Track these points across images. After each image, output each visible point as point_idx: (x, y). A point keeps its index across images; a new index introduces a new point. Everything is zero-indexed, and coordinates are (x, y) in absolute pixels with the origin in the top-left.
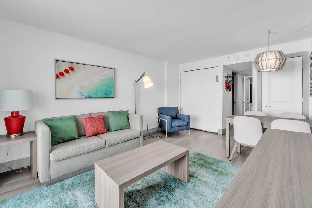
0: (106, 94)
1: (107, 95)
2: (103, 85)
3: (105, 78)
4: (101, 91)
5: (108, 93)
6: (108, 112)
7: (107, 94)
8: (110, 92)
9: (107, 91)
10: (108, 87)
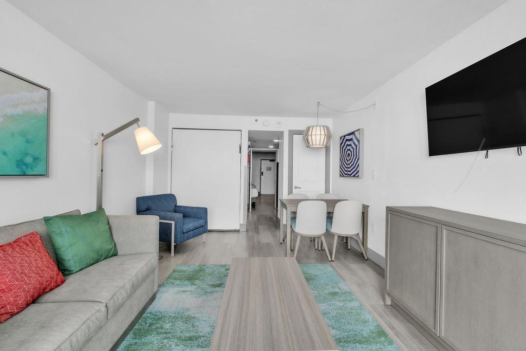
0: (20, 163)
1: (24, 167)
2: (13, 135)
3: (19, 111)
4: (5, 153)
5: (29, 160)
6: (47, 220)
7: (26, 165)
8: (36, 159)
9: (27, 154)
10: (27, 141)
